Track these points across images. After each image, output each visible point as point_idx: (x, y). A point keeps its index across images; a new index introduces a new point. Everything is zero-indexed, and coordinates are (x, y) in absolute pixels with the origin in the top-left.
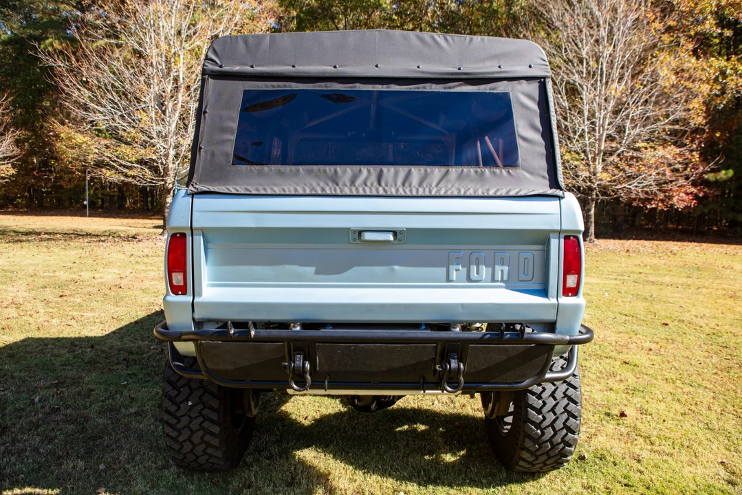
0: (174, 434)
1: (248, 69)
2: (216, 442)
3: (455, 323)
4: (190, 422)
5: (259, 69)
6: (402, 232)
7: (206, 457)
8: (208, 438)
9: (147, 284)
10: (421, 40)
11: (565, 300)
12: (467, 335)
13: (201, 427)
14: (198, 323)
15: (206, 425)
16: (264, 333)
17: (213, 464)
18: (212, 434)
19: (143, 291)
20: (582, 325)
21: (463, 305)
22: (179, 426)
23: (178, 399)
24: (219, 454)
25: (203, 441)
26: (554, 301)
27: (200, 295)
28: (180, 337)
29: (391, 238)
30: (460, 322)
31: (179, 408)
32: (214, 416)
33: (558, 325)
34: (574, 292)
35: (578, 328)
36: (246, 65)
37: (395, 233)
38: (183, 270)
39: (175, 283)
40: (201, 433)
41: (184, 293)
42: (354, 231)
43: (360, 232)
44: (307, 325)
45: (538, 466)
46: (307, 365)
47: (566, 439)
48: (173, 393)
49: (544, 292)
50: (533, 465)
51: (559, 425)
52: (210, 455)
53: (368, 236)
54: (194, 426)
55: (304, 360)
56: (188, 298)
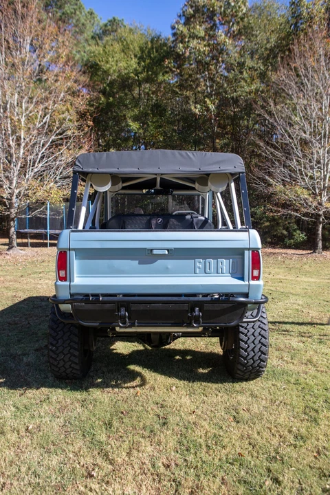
0: (54, 356)
1: (96, 170)
2: (77, 361)
3: (199, 294)
4: (63, 350)
5: (101, 170)
6: (171, 250)
7: (71, 369)
8: (72, 358)
9: (7, 284)
10: (181, 155)
11: (252, 282)
12: (205, 299)
13: (69, 353)
14: (72, 295)
15: (72, 351)
16: (106, 299)
17: (74, 373)
18: (75, 356)
19: (7, 288)
20: (263, 295)
21: (201, 285)
22: (57, 352)
23: (57, 338)
24: (77, 367)
25: (70, 360)
26: (247, 283)
27: (73, 281)
28: (64, 302)
29: (167, 252)
30: (201, 294)
31: (58, 342)
32: (76, 346)
33: (250, 295)
34: (257, 278)
35: (260, 296)
36: (94, 168)
37: (168, 250)
38: (65, 268)
39: (61, 275)
40: (69, 355)
41: (66, 280)
42: (148, 250)
43: (152, 250)
44: (125, 295)
45: (248, 374)
46: (127, 314)
47: (261, 357)
48: (54, 334)
49: (242, 279)
50: (245, 373)
51: (257, 350)
52: (73, 368)
53: (155, 252)
54: (65, 352)
55: (126, 311)
56: (68, 283)
